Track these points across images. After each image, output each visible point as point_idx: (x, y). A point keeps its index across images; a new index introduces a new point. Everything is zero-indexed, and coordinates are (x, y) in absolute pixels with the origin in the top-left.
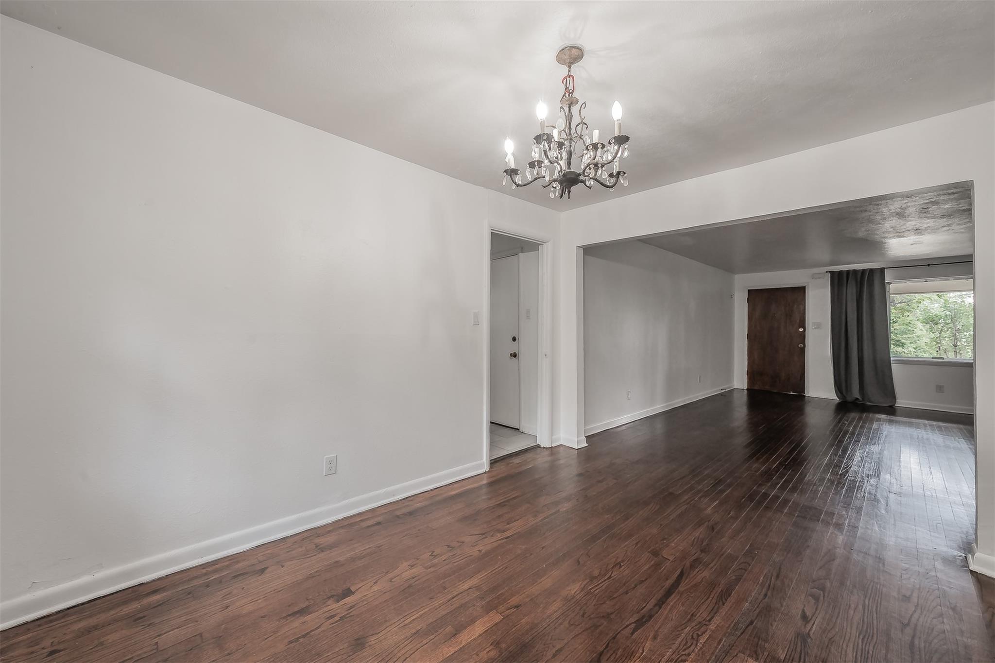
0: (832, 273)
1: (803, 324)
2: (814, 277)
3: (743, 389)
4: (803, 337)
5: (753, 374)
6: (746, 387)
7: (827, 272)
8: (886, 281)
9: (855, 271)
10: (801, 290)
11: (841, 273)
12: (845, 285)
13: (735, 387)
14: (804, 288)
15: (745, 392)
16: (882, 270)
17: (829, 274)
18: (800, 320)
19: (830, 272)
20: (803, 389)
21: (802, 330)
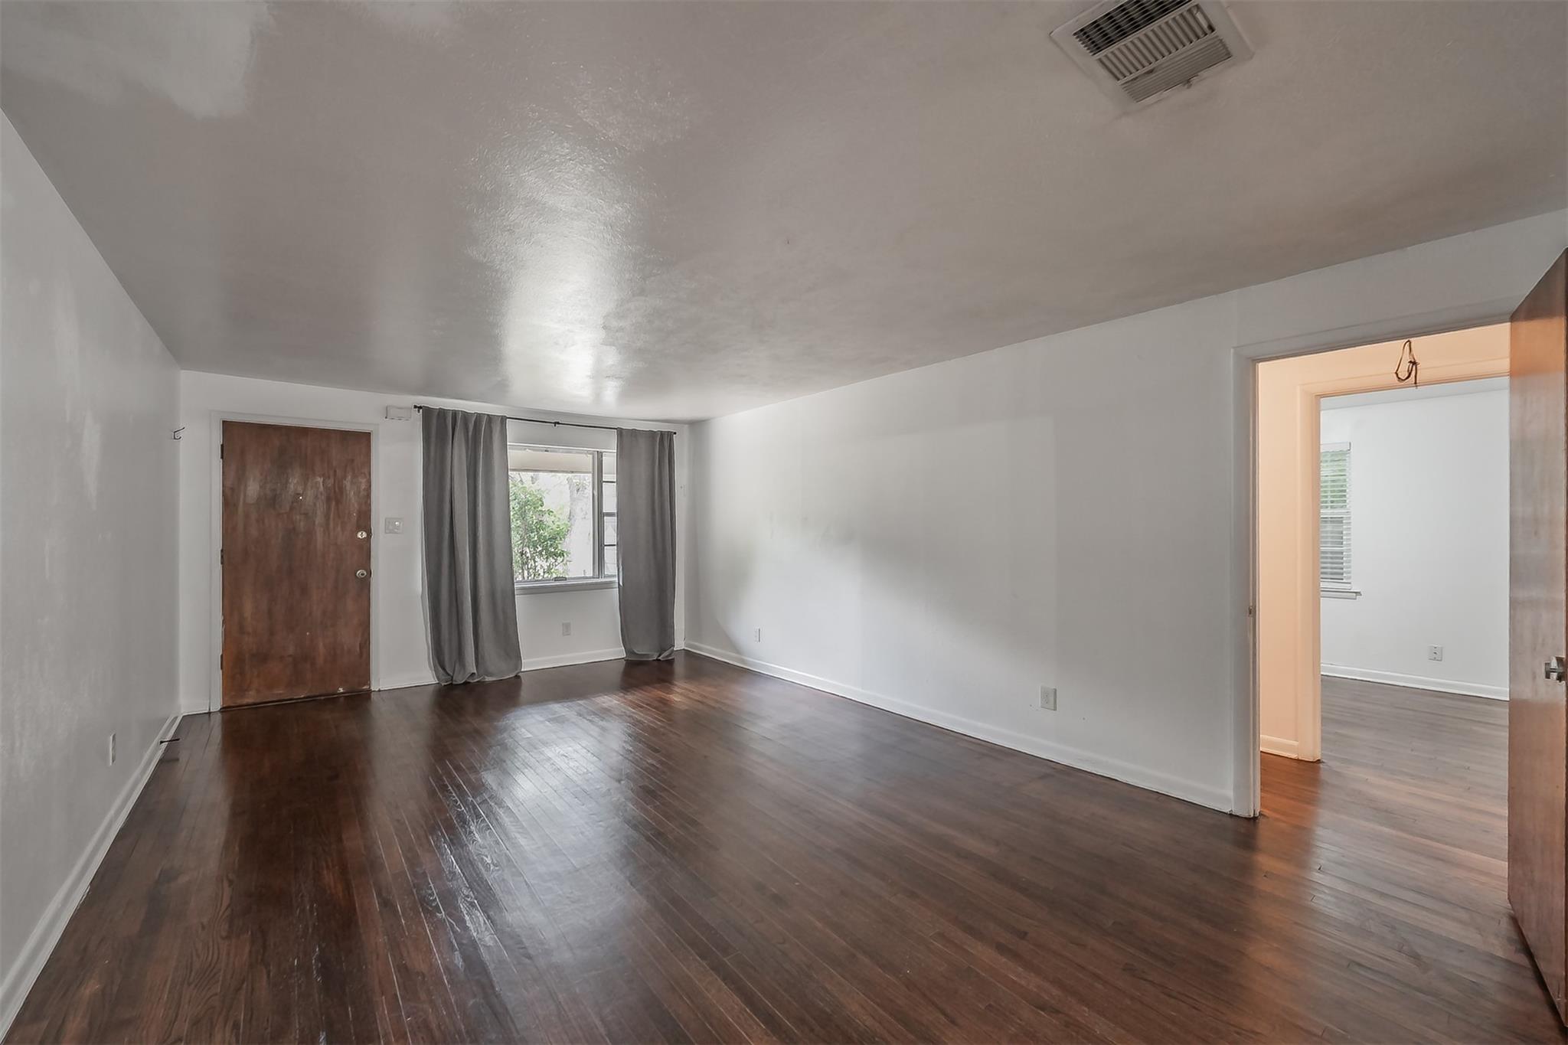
0: (424, 411)
1: (364, 520)
2: (387, 413)
3: (214, 713)
4: (364, 552)
6: (219, 706)
7: (415, 408)
8: (508, 443)
9: (466, 416)
10: (362, 440)
11: (442, 413)
12: (451, 442)
13: (184, 711)
14: (368, 433)
15: (217, 719)
16: (503, 419)
17: (418, 416)
18: (360, 513)
19: (419, 408)
20: (366, 677)
21: (365, 535)
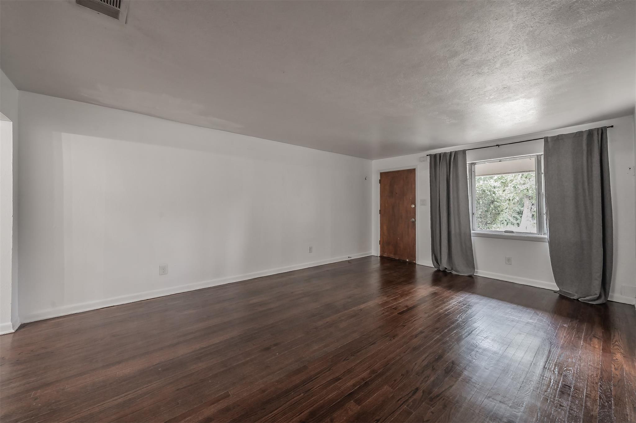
0: (430, 155)
1: (414, 201)
2: (420, 160)
3: (377, 256)
4: (414, 212)
5: (384, 244)
6: (379, 255)
7: (427, 155)
9: (445, 154)
10: (412, 172)
11: (435, 155)
12: (439, 165)
13: (373, 254)
14: (414, 169)
15: (379, 259)
16: (464, 152)
17: (428, 158)
18: (412, 198)
19: (429, 155)
20: (414, 258)
21: (414, 206)
